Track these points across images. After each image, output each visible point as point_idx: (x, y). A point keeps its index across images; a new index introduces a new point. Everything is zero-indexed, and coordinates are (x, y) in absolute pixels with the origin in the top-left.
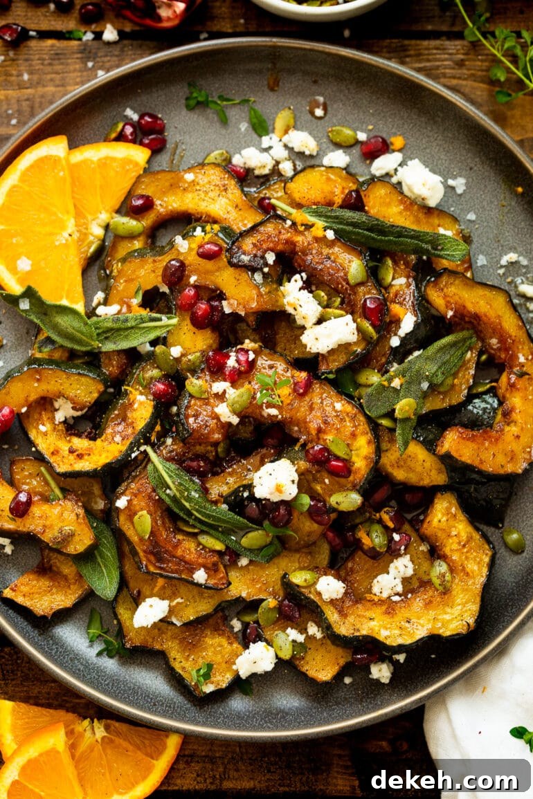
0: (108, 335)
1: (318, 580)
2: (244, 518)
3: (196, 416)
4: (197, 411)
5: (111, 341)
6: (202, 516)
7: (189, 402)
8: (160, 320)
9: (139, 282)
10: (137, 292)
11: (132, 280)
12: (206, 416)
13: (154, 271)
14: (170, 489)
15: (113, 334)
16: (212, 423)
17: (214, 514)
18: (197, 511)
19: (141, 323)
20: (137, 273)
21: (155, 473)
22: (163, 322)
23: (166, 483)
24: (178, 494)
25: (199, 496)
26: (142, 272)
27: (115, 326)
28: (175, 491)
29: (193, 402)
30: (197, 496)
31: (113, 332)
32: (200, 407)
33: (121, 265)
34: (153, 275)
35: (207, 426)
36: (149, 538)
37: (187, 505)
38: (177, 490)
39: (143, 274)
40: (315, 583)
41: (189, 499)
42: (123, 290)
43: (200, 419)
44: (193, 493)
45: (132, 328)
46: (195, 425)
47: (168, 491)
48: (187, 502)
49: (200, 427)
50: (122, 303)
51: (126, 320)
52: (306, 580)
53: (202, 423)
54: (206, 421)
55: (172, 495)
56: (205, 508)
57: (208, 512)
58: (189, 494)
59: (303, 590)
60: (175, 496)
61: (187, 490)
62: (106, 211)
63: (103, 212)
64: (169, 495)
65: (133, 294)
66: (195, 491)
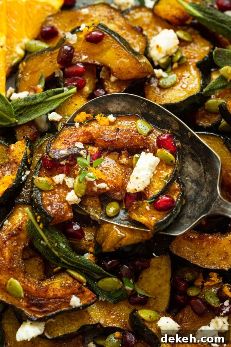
0: (21, 112)
1: (159, 319)
2: (100, 266)
3: (51, 204)
4: (50, 200)
5: (24, 117)
6: (68, 262)
7: (41, 196)
8: (63, 91)
9: (41, 72)
10: (40, 79)
11: (36, 72)
12: (58, 202)
13: (51, 62)
14: (44, 241)
15: (25, 111)
16: (65, 206)
17: (77, 262)
18: (64, 258)
19: (47, 98)
21: (32, 228)
22: (65, 92)
23: (41, 236)
24: (49, 245)
25: (66, 247)
26: (43, 64)
27: (27, 103)
28: (48, 243)
29: (44, 195)
30: (64, 247)
31: (25, 109)
32: (50, 196)
33: (26, 63)
34: (51, 64)
35: (61, 209)
36: (25, 295)
37: (56, 253)
38: (49, 241)
39: (43, 65)
40: (156, 321)
41: (58, 249)
42: (30, 80)
43: (54, 205)
44: (61, 244)
45: (40, 103)
46: (53, 211)
47: (42, 242)
48: (56, 250)
49: (57, 211)
50: (30, 89)
51: (35, 98)
52: (150, 317)
53: (57, 208)
54: (60, 206)
55: (45, 245)
56: (70, 256)
57: (72, 260)
58: (59, 245)
59: (147, 324)
60: (47, 246)
61: (57, 242)
62: (28, 37)
63: (26, 37)
64: (42, 245)
65: (37, 80)
66: (63, 243)
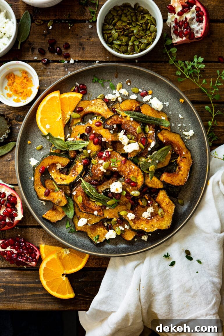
0: (70, 146)
2: (108, 197)
5: (71, 148)
6: (96, 197)
8: (84, 142)
9: (79, 132)
11: (77, 131)
15: (72, 146)
16: (99, 172)
17: (100, 196)
18: (95, 195)
19: (79, 143)
20: (79, 129)
21: (83, 185)
23: (86, 188)
25: (96, 192)
29: (93, 166)
33: (75, 127)
34: (83, 130)
36: (82, 203)
37: (92, 194)
40: (127, 215)
42: (75, 134)
44: (94, 191)
45: (77, 144)
46: (94, 172)
47: (87, 190)
49: (96, 173)
50: (74, 137)
51: (75, 142)
52: (124, 214)
54: (97, 171)
56: (97, 194)
57: (98, 196)
58: (93, 191)
59: (124, 217)
60: (89, 191)
62: (70, 111)
63: (70, 112)
64: (87, 191)
65: (78, 135)
66: (94, 190)
